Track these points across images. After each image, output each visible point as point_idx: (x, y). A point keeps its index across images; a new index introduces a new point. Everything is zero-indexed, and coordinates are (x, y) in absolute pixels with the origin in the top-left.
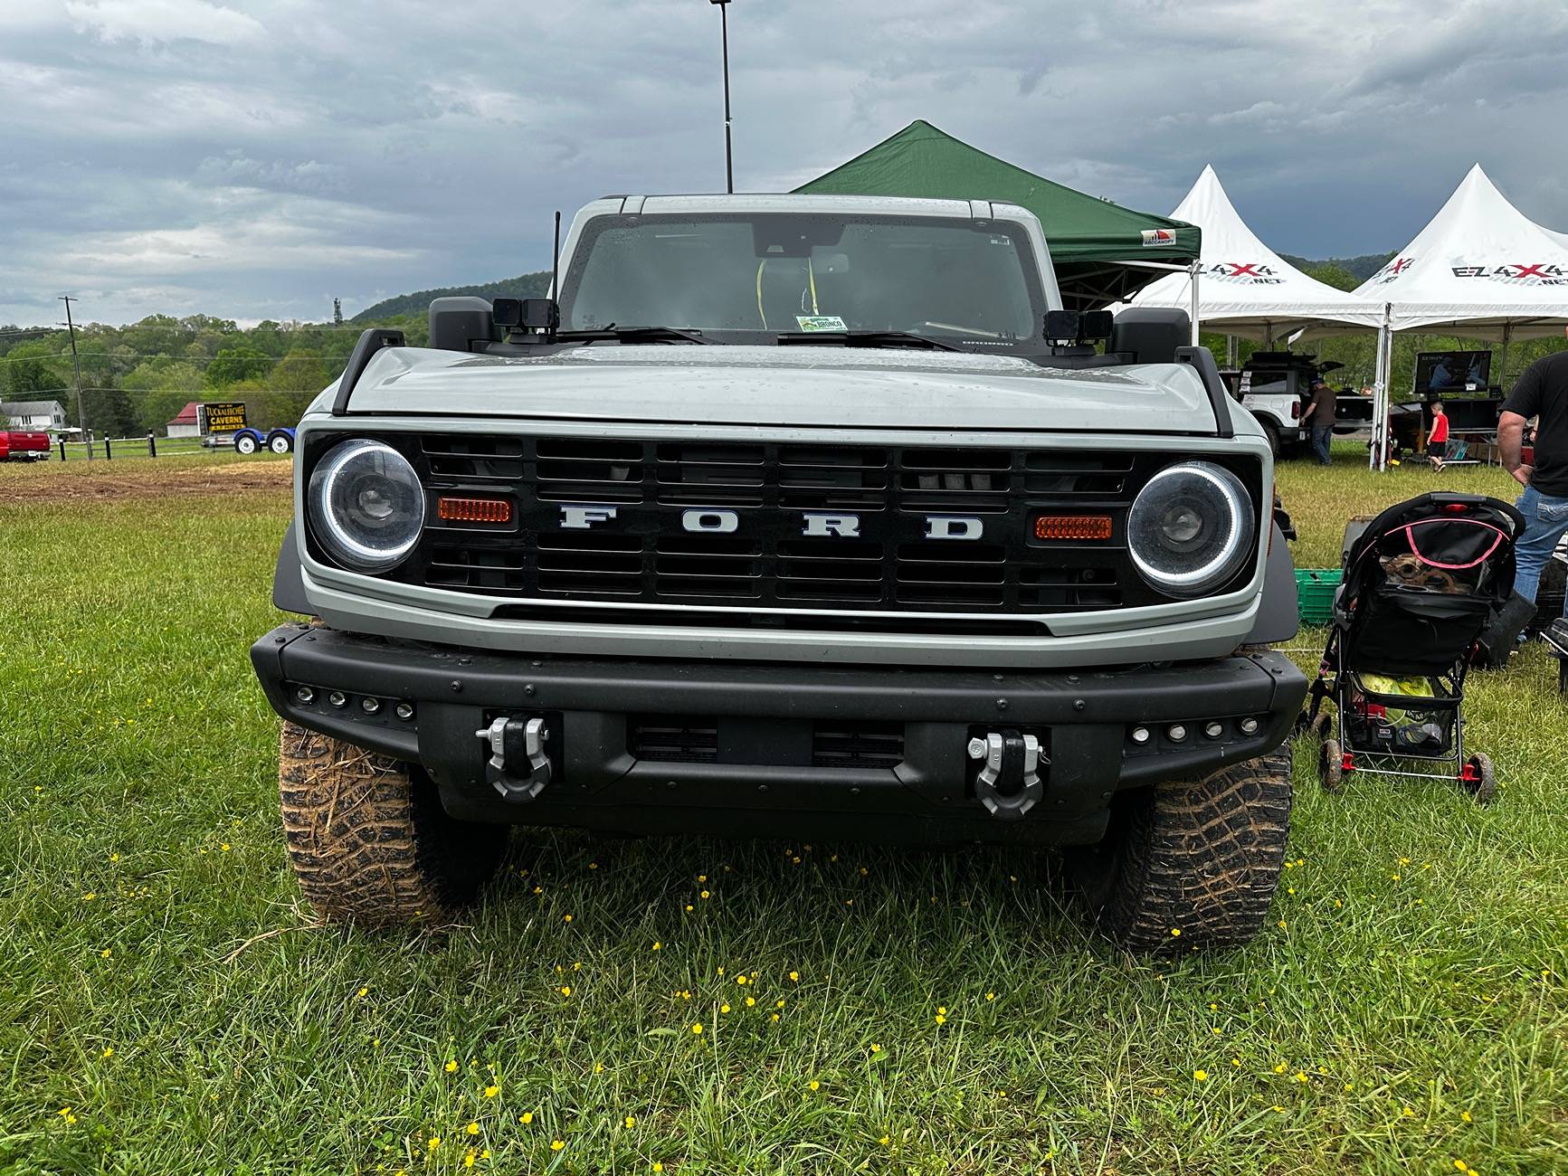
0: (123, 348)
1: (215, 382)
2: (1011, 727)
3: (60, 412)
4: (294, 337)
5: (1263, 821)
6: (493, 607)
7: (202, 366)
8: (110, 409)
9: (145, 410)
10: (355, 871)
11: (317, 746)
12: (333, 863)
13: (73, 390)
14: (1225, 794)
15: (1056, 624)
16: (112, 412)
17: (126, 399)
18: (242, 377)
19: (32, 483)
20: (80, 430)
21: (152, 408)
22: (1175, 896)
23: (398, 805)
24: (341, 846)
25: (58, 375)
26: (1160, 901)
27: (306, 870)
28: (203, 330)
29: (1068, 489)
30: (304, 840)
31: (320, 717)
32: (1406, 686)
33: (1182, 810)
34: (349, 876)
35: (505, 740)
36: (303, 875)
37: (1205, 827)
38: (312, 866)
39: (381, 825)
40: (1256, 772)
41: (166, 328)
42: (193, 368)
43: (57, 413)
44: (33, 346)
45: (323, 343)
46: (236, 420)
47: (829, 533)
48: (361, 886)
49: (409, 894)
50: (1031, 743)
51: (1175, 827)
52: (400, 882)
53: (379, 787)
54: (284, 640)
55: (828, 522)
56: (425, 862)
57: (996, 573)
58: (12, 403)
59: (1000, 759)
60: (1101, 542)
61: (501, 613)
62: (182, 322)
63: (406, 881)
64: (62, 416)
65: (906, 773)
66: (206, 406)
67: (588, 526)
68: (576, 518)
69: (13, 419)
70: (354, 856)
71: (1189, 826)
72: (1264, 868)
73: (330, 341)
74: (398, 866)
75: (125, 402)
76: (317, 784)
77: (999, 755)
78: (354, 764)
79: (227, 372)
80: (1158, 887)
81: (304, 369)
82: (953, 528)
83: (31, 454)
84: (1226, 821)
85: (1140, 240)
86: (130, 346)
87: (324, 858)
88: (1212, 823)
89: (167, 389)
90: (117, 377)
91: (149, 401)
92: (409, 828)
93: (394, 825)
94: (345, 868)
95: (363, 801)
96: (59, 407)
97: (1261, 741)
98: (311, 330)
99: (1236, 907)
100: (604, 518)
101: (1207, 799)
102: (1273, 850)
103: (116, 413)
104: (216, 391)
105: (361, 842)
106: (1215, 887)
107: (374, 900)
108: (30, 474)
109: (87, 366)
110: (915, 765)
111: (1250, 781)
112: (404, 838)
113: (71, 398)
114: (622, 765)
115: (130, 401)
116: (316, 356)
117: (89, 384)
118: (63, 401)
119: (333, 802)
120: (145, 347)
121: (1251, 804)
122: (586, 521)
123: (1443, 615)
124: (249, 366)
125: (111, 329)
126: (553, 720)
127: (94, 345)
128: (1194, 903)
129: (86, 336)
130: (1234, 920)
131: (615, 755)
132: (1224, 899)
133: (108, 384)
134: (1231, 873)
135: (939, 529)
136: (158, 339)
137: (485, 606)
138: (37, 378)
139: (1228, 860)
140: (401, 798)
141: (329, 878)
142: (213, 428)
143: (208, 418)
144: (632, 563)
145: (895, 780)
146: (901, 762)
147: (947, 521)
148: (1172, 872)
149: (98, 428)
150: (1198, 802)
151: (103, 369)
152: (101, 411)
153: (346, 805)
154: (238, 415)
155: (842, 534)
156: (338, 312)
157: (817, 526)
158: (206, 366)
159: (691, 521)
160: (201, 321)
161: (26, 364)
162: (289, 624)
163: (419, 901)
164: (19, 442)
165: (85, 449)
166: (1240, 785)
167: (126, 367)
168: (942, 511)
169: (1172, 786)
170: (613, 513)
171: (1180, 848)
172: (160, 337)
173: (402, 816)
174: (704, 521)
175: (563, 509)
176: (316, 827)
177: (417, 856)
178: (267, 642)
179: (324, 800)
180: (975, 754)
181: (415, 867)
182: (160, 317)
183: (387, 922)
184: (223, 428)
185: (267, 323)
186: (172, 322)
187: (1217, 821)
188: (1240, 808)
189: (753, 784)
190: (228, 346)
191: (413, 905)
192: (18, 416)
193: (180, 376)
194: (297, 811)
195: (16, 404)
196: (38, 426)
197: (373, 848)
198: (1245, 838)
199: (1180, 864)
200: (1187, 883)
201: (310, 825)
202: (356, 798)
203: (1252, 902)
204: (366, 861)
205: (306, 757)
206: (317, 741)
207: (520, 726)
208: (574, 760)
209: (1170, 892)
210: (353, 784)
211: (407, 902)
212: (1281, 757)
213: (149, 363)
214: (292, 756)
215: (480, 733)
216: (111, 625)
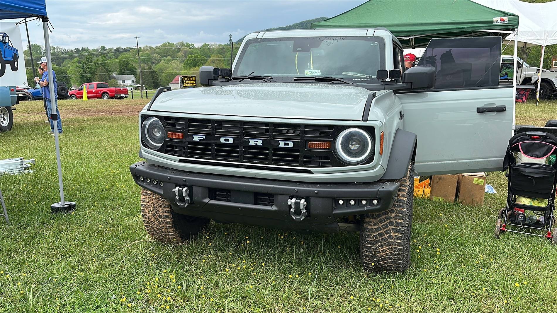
0: (156, 55)
1: (185, 68)
2: (299, 197)
3: (134, 79)
4: (215, 49)
5: (396, 232)
6: (179, 159)
7: (182, 62)
8: (150, 78)
9: (162, 78)
10: (158, 226)
11: (149, 193)
12: (153, 223)
13: (138, 71)
14: (384, 223)
15: (313, 171)
16: (151, 79)
17: (156, 74)
18: (195, 66)
19: (118, 108)
20: (140, 85)
21: (165, 77)
22: (371, 253)
23: (167, 209)
24: (154, 219)
25: (134, 65)
26: (368, 254)
27: (147, 225)
28: (183, 48)
29: (317, 135)
30: (146, 217)
31: (144, 184)
32: (536, 202)
33: (371, 227)
34: (157, 227)
35: (178, 192)
36: (146, 226)
37: (378, 233)
38: (148, 224)
39: (163, 214)
40: (394, 218)
41: (170, 47)
42: (179, 62)
43: (133, 79)
44: (127, 54)
45: (225, 52)
46: (193, 82)
47: (255, 144)
48: (160, 230)
49: (172, 233)
50: (302, 201)
51: (369, 232)
52: (169, 230)
53: (163, 204)
54: (137, 165)
55: (255, 141)
56: (175, 225)
57: (297, 156)
58: (119, 76)
59: (294, 205)
60: (326, 149)
61: (181, 161)
62: (176, 45)
63: (170, 230)
64: (135, 81)
65: (274, 208)
66: (182, 77)
67: (199, 140)
68: (196, 138)
69: (119, 81)
70: (157, 222)
71: (373, 232)
72: (397, 247)
73: (227, 51)
74: (168, 225)
75: (156, 75)
76: (148, 202)
77: (294, 204)
78: (157, 198)
79: (191, 64)
80: (366, 250)
81: (217, 63)
82: (286, 144)
83: (122, 95)
84: (384, 231)
85: (492, 22)
86: (158, 54)
87: (150, 222)
88: (380, 232)
89: (170, 70)
90: (153, 66)
91: (164, 75)
92: (170, 216)
93: (166, 215)
94: (155, 225)
95: (159, 208)
96: (134, 77)
97: (378, 207)
98: (221, 47)
99: (391, 258)
100: (202, 139)
101: (378, 224)
102: (400, 242)
103: (153, 79)
104: (186, 71)
105: (159, 218)
106: (383, 251)
107: (163, 234)
108: (118, 105)
109: (144, 61)
110: (276, 206)
111: (392, 220)
112: (169, 218)
113: (138, 74)
114: (207, 200)
115: (157, 75)
116: (222, 57)
117: (144, 68)
118: (135, 75)
119: (152, 207)
120: (163, 54)
121: (392, 227)
122: (199, 139)
123: (537, 176)
124: (198, 61)
125: (152, 48)
126: (190, 188)
127: (146, 54)
128: (378, 255)
129: (144, 50)
130: (392, 262)
131: (205, 198)
132: (387, 255)
133: (150, 68)
134: (387, 248)
135: (282, 144)
136: (168, 51)
137: (177, 159)
138: (127, 66)
139: (385, 243)
140: (168, 207)
141: (152, 227)
142: (184, 85)
143: (183, 81)
144: (209, 150)
145: (272, 209)
146: (273, 205)
147: (284, 142)
148: (369, 245)
149: (146, 85)
150: (375, 225)
151: (149, 63)
152: (147, 79)
153: (155, 208)
154: (193, 80)
155: (258, 145)
156: (231, 40)
157: (252, 142)
158: (184, 61)
159: (222, 140)
160: (182, 45)
161: (124, 61)
162: (141, 161)
163: (174, 236)
164: (118, 91)
165: (140, 94)
166: (389, 221)
167: (157, 62)
168: (283, 139)
169: (369, 220)
170: (204, 137)
171: (371, 238)
172: (168, 50)
173: (168, 212)
174: (225, 140)
175: (193, 136)
176: (148, 214)
177: (173, 223)
178: (133, 166)
179: (150, 207)
180: (289, 203)
181: (172, 226)
182: (168, 43)
183: (168, 241)
184: (188, 85)
185: (205, 45)
186: (172, 45)
187: (382, 231)
188: (389, 228)
189: (238, 207)
190: (192, 54)
191: (173, 237)
192: (121, 80)
193: (175, 65)
194: (144, 209)
195: (120, 76)
196: (127, 84)
197: (161, 220)
198: (390, 237)
199: (371, 243)
200: (374, 249)
201: (147, 213)
202: (157, 207)
203: (395, 257)
204: (160, 224)
205: (146, 195)
206: (149, 192)
207: (181, 189)
208: (195, 198)
209: (370, 251)
210: (157, 203)
211: (171, 236)
212: (402, 214)
213: (164, 60)
214: (143, 195)
215: (173, 190)
216: (128, 158)
